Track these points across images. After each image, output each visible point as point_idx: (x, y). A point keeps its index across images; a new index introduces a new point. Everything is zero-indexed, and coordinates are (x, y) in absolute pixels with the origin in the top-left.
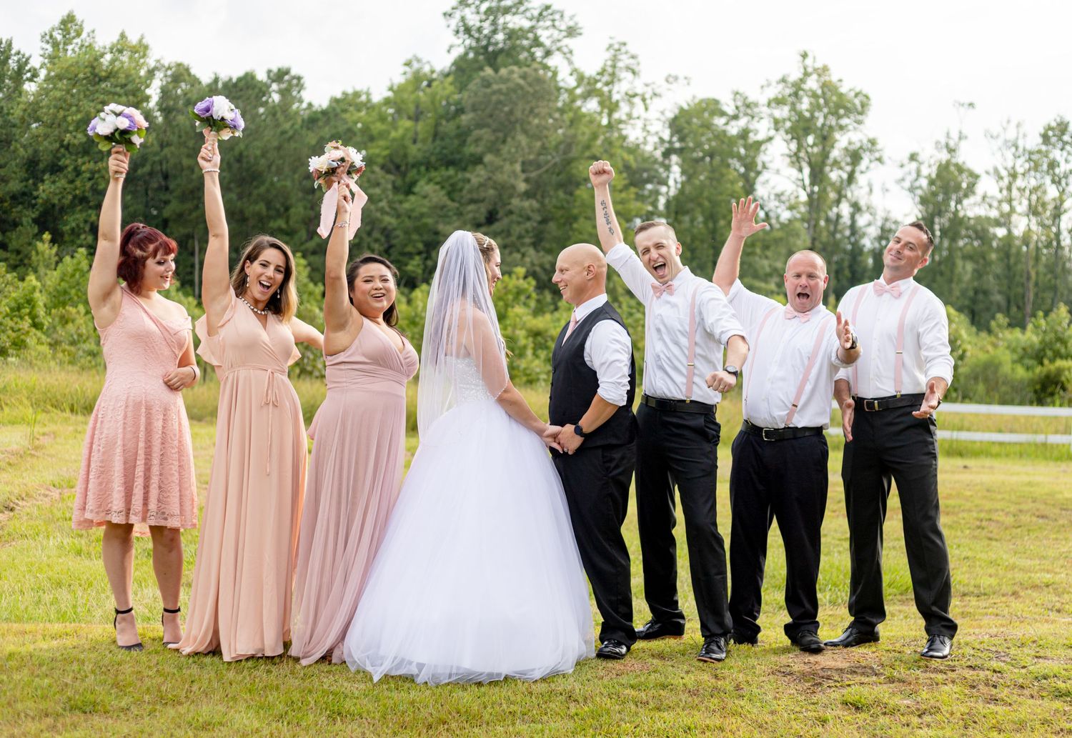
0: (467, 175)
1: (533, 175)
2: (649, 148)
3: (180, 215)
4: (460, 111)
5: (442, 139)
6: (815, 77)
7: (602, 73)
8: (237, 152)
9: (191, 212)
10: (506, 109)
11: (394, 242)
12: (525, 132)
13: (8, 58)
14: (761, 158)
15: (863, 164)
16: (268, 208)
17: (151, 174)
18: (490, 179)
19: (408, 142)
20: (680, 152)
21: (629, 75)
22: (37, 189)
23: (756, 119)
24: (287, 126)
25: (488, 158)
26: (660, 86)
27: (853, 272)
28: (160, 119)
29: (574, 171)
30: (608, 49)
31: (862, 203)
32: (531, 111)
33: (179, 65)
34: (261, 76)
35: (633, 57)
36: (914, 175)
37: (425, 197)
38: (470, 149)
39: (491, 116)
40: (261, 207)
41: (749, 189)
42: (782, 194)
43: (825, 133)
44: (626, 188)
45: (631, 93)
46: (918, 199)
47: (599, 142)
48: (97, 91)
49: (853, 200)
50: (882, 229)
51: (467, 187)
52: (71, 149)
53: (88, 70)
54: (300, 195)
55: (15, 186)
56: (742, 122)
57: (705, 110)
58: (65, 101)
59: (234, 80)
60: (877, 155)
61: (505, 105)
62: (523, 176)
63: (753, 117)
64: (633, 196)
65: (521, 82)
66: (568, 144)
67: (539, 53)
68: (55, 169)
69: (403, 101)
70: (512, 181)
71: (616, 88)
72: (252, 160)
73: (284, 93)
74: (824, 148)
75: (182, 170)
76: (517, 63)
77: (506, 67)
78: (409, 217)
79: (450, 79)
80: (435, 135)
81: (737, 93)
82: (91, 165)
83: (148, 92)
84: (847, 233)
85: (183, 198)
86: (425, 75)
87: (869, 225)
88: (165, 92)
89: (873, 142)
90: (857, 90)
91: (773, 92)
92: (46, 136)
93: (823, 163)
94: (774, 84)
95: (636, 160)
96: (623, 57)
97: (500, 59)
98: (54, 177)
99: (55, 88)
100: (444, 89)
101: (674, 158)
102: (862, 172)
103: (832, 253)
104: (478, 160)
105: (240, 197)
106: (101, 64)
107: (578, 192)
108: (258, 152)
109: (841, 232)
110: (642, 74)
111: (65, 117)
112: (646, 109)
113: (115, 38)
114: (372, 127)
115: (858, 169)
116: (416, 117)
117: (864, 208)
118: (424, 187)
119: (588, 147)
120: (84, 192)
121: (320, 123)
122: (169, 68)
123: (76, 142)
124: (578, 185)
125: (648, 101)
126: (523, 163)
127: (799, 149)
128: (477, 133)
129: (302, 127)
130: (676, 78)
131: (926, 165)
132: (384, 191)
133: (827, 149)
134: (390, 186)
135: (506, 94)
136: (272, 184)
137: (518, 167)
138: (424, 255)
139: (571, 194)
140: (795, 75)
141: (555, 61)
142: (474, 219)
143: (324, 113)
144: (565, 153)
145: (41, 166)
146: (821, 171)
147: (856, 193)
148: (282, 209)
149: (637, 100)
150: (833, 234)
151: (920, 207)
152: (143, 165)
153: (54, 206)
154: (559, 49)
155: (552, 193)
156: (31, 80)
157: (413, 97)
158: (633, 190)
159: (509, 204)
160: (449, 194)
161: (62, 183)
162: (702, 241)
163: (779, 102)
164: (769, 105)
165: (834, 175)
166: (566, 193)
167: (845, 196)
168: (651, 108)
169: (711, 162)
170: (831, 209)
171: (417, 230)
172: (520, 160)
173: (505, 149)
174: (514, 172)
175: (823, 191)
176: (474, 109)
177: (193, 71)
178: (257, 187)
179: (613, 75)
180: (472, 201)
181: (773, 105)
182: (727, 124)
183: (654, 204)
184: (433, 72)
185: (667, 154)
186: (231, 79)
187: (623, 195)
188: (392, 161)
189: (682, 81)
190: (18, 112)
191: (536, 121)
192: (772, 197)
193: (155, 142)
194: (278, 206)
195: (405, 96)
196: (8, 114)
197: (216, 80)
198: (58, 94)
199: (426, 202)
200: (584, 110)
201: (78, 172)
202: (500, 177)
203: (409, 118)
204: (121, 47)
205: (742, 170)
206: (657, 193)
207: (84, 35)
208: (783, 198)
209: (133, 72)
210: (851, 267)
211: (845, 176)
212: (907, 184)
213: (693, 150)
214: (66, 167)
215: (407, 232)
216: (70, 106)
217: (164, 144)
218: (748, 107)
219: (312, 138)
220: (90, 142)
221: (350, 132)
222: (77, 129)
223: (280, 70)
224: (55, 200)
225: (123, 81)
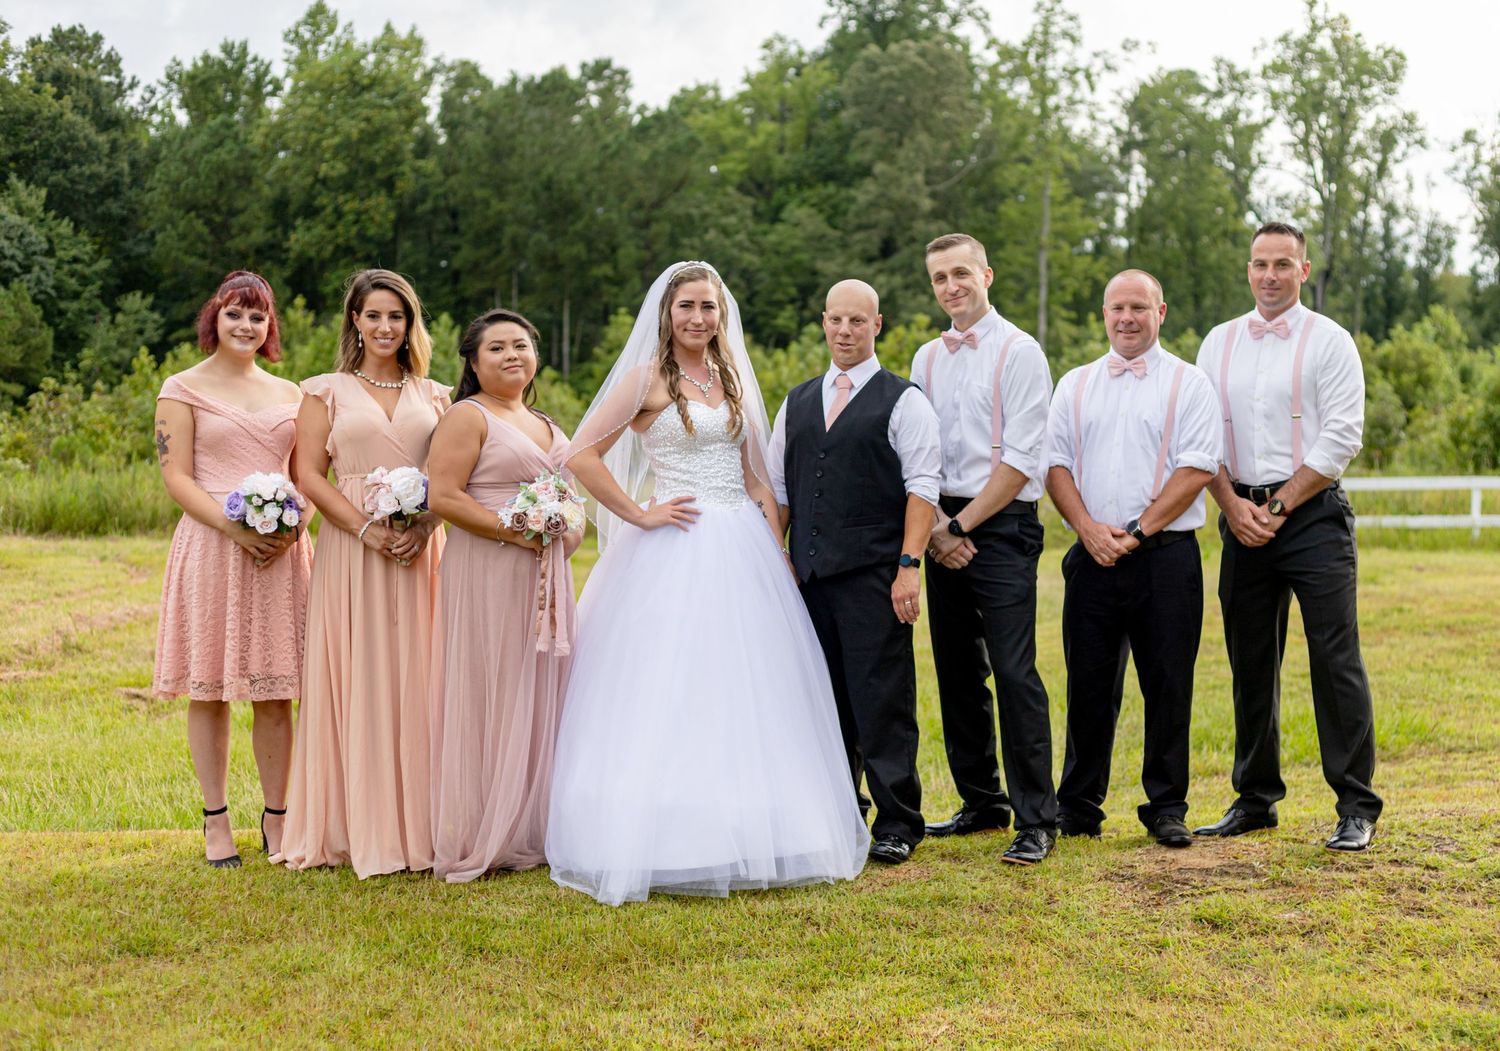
0: (853, 192)
1: (941, 187)
2: (1100, 142)
3: (476, 265)
4: (842, 105)
5: (818, 145)
6: (1327, 32)
7: (1028, 44)
8: (544, 176)
9: (488, 259)
10: (901, 99)
11: (757, 288)
12: (928, 129)
13: (243, 66)
14: (1258, 148)
15: (1397, 152)
16: (590, 250)
17: (435, 211)
18: (882, 195)
19: (771, 152)
20: (1141, 145)
21: (1066, 44)
22: (288, 239)
23: (1247, 94)
24: (609, 138)
25: (879, 168)
26: (1114, 56)
27: (1389, 302)
28: (442, 140)
29: (998, 180)
30: (1037, 10)
31: (1399, 204)
32: (936, 100)
33: (465, 64)
34: (574, 73)
35: (1072, 18)
36: (1471, 162)
37: (796, 225)
38: (855, 157)
39: (881, 109)
40: (579, 249)
41: (1241, 189)
42: (1287, 197)
43: (1344, 109)
44: (1068, 199)
45: (1070, 68)
46: (1477, 194)
47: (1031, 138)
48: (358, 104)
49: (1387, 200)
50: (1428, 238)
51: (853, 208)
52: (330, 184)
53: (346, 77)
54: (631, 230)
55: (258, 236)
56: (1228, 100)
57: (1176, 86)
58: (318, 120)
59: (538, 80)
60: (1417, 136)
61: (900, 93)
62: (927, 190)
63: (1242, 93)
64: (1078, 210)
65: (919, 61)
66: (988, 143)
67: (943, 21)
68: (310, 211)
69: (764, 97)
70: (913, 197)
71: (1050, 62)
72: (565, 187)
73: (605, 93)
74: (1342, 132)
75: (475, 204)
76: (914, 36)
77: (897, 41)
78: (777, 253)
79: (827, 62)
80: (809, 140)
81: (1220, 60)
82: (355, 205)
83: (426, 101)
84: (1380, 246)
85: (477, 242)
86: (791, 59)
87: (1410, 233)
88: (447, 103)
89: (1410, 118)
90: (1388, 48)
91: (1268, 56)
92: (296, 168)
93: (1342, 153)
94: (1271, 44)
95: (1080, 160)
96: (1058, 19)
97: (892, 32)
98: (308, 223)
99: (304, 103)
100: (818, 77)
101: (1136, 155)
102: (1397, 161)
103: (1359, 275)
104: (865, 171)
105: (553, 236)
106: (362, 69)
107: (1002, 208)
108: (573, 176)
109: (1371, 245)
110: (1085, 41)
111: (318, 142)
112: (1092, 88)
113: (379, 32)
114: (723, 133)
115: (1391, 157)
116: (781, 118)
117: (1402, 210)
118: (796, 212)
119: (1015, 146)
120: (348, 240)
121: (653, 132)
122: (452, 68)
123: (334, 173)
124: (1003, 197)
125: (1094, 78)
126: (928, 172)
127: (1307, 133)
128: (864, 134)
129: (629, 139)
130: (1136, 44)
131: (1488, 146)
132: (742, 219)
133: (1347, 130)
134: (748, 212)
135: (899, 80)
136: (593, 217)
137: (919, 178)
138: (799, 304)
139: (994, 211)
140: (1300, 31)
141: (966, 29)
142: (864, 251)
143: (658, 117)
144: (984, 155)
145: (292, 208)
146: (1339, 164)
147: (1390, 190)
148: (607, 251)
149: (1080, 77)
150: (1359, 249)
151: (1481, 205)
152: (423, 201)
153: (310, 260)
154: (970, 14)
155: (969, 211)
156: (273, 94)
157: (775, 90)
158: (1078, 201)
159: (909, 228)
160: (830, 221)
161: (320, 229)
162: (1179, 267)
163: (1278, 69)
164: (1264, 74)
165: (1358, 168)
166: (987, 210)
167: (1375, 196)
168: (1099, 87)
169: (1187, 158)
170: (1355, 214)
171: (788, 270)
172: (923, 167)
173: (901, 154)
174: (915, 186)
175: (1342, 190)
176: (857, 103)
177: (483, 71)
178: (573, 223)
179: (1045, 44)
180: (860, 228)
181: (1270, 73)
182: (1206, 104)
183: (1110, 220)
184: (801, 53)
185: (1125, 150)
186: (533, 78)
187: (1065, 209)
188: (751, 178)
189: (1144, 47)
190: (257, 138)
191: (945, 114)
192: (1273, 202)
193: (438, 170)
194: (602, 246)
195: (766, 88)
196: (246, 141)
197: (514, 81)
198: (308, 111)
199: (799, 232)
200: (1011, 95)
201: (339, 214)
202: (896, 194)
203: (773, 119)
204: (388, 41)
205: (1231, 166)
206: (1113, 204)
207: (339, 31)
208: (1288, 202)
209: (404, 76)
210: (1385, 292)
211: (1373, 167)
212: (1461, 175)
213: (1162, 142)
214: (323, 208)
215: (774, 274)
216: (325, 126)
217: (449, 171)
218: (1235, 79)
219: (643, 153)
220: (353, 173)
221: (693, 142)
222: (335, 156)
223: (597, 63)
224: (312, 253)
225: (391, 89)
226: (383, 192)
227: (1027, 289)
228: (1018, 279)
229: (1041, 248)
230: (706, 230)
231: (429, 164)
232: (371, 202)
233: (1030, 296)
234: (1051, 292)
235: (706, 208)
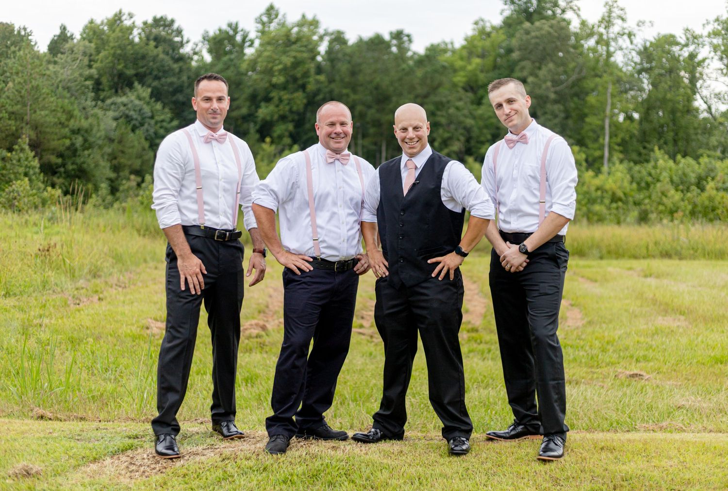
1: (558, 88)
2: (628, 69)
4: (509, 51)
5: (500, 69)
7: (601, 22)
8: (375, 83)
10: (541, 48)
12: (553, 62)
13: (237, 33)
14: (706, 71)
17: (324, 99)
18: (531, 92)
19: (478, 72)
20: (647, 70)
21: (619, 22)
22: (257, 112)
23: (701, 46)
24: (405, 66)
25: (530, 79)
26: (635, 28)
29: (584, 85)
30: (605, 6)
33: (338, 32)
34: (387, 37)
35: (622, 10)
38: (518, 74)
39: (531, 52)
42: (719, 94)
45: (621, 32)
47: (600, 66)
48: (290, 50)
52: (277, 86)
53: (284, 38)
55: (244, 110)
56: (692, 48)
57: (666, 42)
58: (272, 57)
61: (540, 45)
62: (553, 89)
63: (698, 45)
65: (550, 30)
66: (581, 68)
67: (559, 11)
68: (268, 99)
69: (473, 47)
70: (547, 93)
71: (611, 30)
73: (400, 46)
75: (342, 96)
76: (547, 18)
77: (538, 21)
78: (482, 119)
79: (503, 31)
80: (495, 67)
81: (687, 30)
82: (288, 96)
83: (319, 49)
86: (487, 29)
88: (330, 52)
91: (710, 28)
92: (262, 79)
94: (712, 22)
96: (615, 10)
97: (535, 16)
98: (267, 105)
99: (265, 50)
100: (498, 38)
101: (644, 75)
105: (378, 111)
106: (291, 34)
107: (587, 98)
111: (272, 68)
114: (455, 64)
116: (482, 56)
119: (593, 69)
120: (284, 112)
122: (332, 34)
123: (279, 82)
124: (587, 94)
125: (632, 38)
126: (553, 81)
128: (523, 63)
129: (414, 66)
130: (643, 23)
132: (466, 103)
134: (469, 100)
135: (540, 39)
137: (549, 84)
139: (583, 100)
141: (569, 15)
144: (579, 73)
145: (259, 98)
149: (626, 37)
152: (318, 95)
153: (267, 122)
154: (571, 8)
155: (570, 100)
156: (251, 45)
157: (479, 44)
159: (544, 107)
161: (272, 107)
163: (716, 34)
164: (709, 36)
166: (579, 99)
171: (487, 127)
172: (551, 79)
173: (541, 73)
174: (547, 88)
176: (520, 50)
178: (388, 105)
179: (609, 21)
181: (712, 36)
185: (640, 72)
186: (368, 38)
188: (468, 84)
189: (648, 24)
190: (244, 66)
192: (712, 96)
193: (326, 80)
195: (475, 43)
196: (239, 67)
197: (360, 40)
198: (268, 54)
201: (281, 100)
202: (538, 91)
203: (478, 56)
204: (303, 22)
207: (280, 17)
209: (310, 38)
214: (274, 98)
215: (480, 129)
216: (275, 60)
217: (331, 81)
218: (694, 38)
219: (419, 73)
220: (287, 82)
221: (444, 67)
222: (279, 74)
223: (398, 32)
224: (268, 118)
225: (305, 43)
226: (301, 90)
227: (598, 137)
228: (594, 131)
229: (606, 116)
230: (449, 108)
231: (322, 78)
232: (296, 95)
233: (601, 140)
234: (611, 137)
235: (450, 98)
